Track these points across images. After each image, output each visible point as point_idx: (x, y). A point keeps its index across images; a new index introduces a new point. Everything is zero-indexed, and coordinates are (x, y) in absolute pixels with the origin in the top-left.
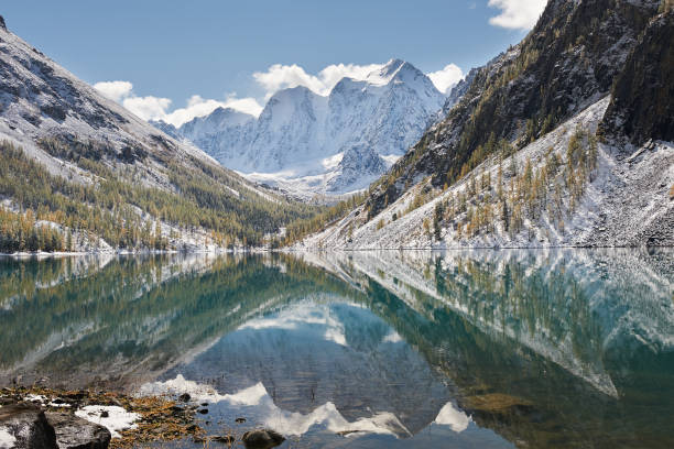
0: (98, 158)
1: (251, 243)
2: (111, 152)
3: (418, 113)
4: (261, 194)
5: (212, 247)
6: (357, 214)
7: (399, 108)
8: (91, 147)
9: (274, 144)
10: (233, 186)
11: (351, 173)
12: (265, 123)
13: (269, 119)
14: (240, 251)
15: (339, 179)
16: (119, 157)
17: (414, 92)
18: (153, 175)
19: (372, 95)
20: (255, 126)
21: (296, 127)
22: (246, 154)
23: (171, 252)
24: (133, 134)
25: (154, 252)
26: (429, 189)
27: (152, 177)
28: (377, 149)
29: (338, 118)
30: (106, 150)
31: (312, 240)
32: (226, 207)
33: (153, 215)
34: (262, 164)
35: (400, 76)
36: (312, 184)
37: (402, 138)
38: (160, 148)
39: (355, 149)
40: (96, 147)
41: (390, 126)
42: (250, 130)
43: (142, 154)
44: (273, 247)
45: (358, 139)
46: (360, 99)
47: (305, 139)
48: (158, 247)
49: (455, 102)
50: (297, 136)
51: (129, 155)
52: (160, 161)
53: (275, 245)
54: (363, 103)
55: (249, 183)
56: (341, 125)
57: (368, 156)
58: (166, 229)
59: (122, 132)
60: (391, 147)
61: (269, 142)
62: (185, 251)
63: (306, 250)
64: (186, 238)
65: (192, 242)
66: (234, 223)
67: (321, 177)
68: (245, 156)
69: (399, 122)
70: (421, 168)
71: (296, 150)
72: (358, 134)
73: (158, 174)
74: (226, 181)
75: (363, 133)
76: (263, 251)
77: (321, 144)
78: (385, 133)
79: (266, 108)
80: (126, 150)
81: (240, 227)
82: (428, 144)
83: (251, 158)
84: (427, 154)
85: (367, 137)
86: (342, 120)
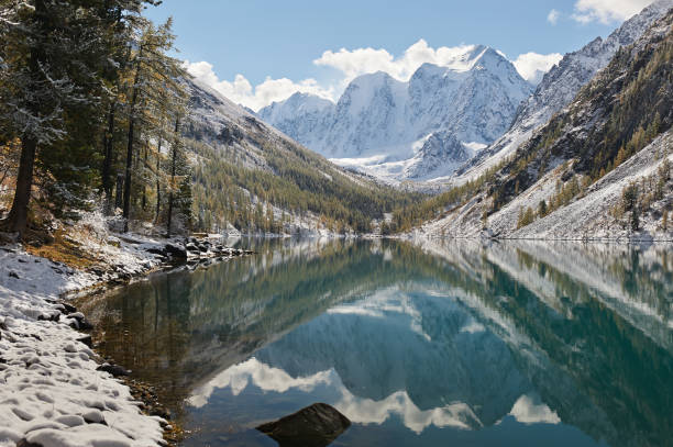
0: (198, 138)
1: (361, 229)
2: (209, 132)
3: (501, 99)
4: (352, 179)
5: (324, 232)
6: (480, 200)
7: (481, 95)
8: (192, 127)
9: (352, 130)
10: (324, 169)
11: (431, 160)
12: (343, 108)
13: (348, 104)
14: (351, 236)
15: (420, 165)
16: (218, 137)
17: (497, 78)
18: (252, 158)
19: (452, 81)
20: (334, 111)
21: (375, 112)
22: (325, 138)
23: (285, 236)
24: (228, 116)
25: (269, 236)
26: (571, 175)
27: (250, 159)
28: (459, 136)
29: (417, 104)
30: (206, 131)
31: (432, 227)
32: (325, 189)
33: (262, 198)
34: (340, 150)
35: (482, 61)
36: (392, 170)
37: (484, 125)
38: (254, 130)
39: (436, 135)
40: (196, 128)
41: (471, 113)
42: (329, 116)
43: (238, 135)
44: (384, 233)
45: (438, 126)
46: (441, 85)
47: (384, 126)
48: (272, 230)
49: (547, 88)
50: (375, 123)
51: (228, 136)
52: (255, 143)
53: (386, 231)
54: (444, 89)
55: (338, 167)
56: (421, 111)
57: (450, 143)
58: (277, 213)
59: (218, 114)
60: (473, 134)
61: (348, 127)
62: (299, 235)
63: (425, 238)
64: (298, 222)
65: (305, 226)
66: (341, 208)
67: (401, 163)
68: (324, 141)
69: (480, 109)
70: (557, 152)
71: (375, 136)
72: (438, 120)
73: (254, 155)
74: (318, 165)
75: (443, 119)
76: (374, 237)
77: (400, 131)
78: (467, 120)
79: (345, 93)
80: (225, 131)
81: (347, 212)
82: (562, 127)
83: (329, 143)
84: (564, 137)
85: (447, 124)
86: (422, 106)
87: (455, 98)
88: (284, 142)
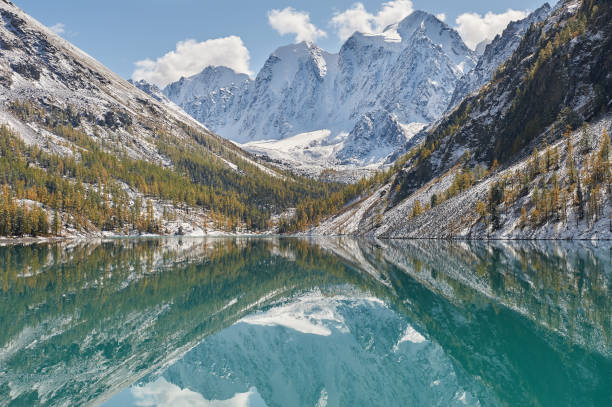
0: (76, 123)
1: (256, 225)
2: (90, 118)
3: (443, 73)
4: (262, 168)
6: (383, 193)
7: (421, 68)
8: (69, 111)
9: (274, 109)
10: (229, 157)
11: (364, 144)
12: (263, 84)
13: (268, 80)
14: (243, 235)
16: (101, 123)
19: (390, 53)
20: (253, 88)
21: (300, 89)
22: (242, 118)
24: (115, 98)
27: (140, 146)
28: (395, 117)
29: (349, 79)
30: (86, 115)
32: (225, 182)
34: (260, 131)
37: (425, 103)
38: (146, 114)
40: (75, 111)
41: (410, 89)
42: (246, 93)
43: (126, 121)
44: (281, 232)
45: (372, 104)
46: (375, 57)
47: (310, 104)
49: (489, 61)
50: (300, 100)
51: (112, 121)
53: (283, 228)
54: (379, 61)
55: (247, 154)
56: (353, 87)
57: (385, 124)
59: (104, 95)
60: (412, 113)
61: (268, 106)
62: (181, 235)
64: (181, 220)
65: (188, 224)
66: (234, 200)
68: (240, 123)
69: (421, 84)
70: (461, 140)
71: (299, 116)
72: (372, 98)
73: (144, 143)
74: (222, 152)
75: (379, 96)
76: (270, 235)
77: (329, 110)
78: (405, 97)
79: (265, 67)
80: (108, 116)
81: (242, 207)
82: (470, 112)
83: (247, 125)
84: (469, 124)
85: (383, 102)
86: (354, 81)
87: (393, 71)
88: (184, 126)
